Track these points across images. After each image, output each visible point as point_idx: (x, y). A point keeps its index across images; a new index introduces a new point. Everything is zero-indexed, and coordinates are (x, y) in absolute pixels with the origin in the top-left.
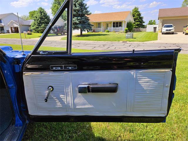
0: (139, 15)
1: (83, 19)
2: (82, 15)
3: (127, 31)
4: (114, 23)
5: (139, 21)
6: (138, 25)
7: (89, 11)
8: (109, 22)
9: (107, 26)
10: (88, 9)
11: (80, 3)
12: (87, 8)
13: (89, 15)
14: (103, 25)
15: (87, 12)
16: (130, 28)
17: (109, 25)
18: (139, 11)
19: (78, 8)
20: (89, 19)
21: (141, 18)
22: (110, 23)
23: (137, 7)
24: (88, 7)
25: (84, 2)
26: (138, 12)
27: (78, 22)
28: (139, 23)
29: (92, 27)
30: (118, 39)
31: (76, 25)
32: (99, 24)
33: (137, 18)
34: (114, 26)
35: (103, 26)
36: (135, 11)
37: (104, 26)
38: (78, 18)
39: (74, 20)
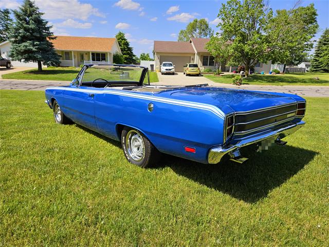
0: (127, 44)
1: (43, 44)
2: (42, 39)
4: (93, 54)
5: (128, 54)
6: (126, 59)
8: (84, 52)
9: (82, 58)
10: (51, 30)
11: (35, 18)
14: (74, 56)
15: (49, 34)
17: (85, 57)
18: (126, 38)
19: (32, 26)
20: (53, 45)
21: (130, 49)
23: (121, 33)
24: (51, 27)
26: (125, 40)
27: (34, 49)
28: (127, 56)
31: (30, 54)
32: (67, 54)
33: (124, 48)
34: (93, 59)
35: (74, 58)
36: (121, 38)
37: (76, 58)
38: (33, 43)
39: (26, 46)
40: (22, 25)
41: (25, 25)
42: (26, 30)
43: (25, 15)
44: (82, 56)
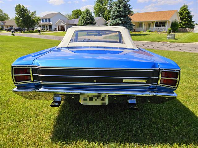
0: (189, 13)
1: (125, 19)
2: (125, 16)
3: (170, 32)
4: (157, 23)
5: (187, 21)
6: (185, 24)
7: (132, 12)
8: (151, 22)
9: (149, 25)
11: (124, 4)
12: (130, 9)
13: (131, 15)
14: (145, 24)
15: (130, 12)
16: (175, 28)
17: (152, 25)
18: (188, 9)
19: (121, 9)
20: (131, 19)
21: (191, 17)
22: (153, 22)
23: (186, 5)
24: (132, 8)
25: (128, 3)
26: (187, 10)
27: (120, 23)
28: (187, 22)
29: (133, 27)
30: (159, 39)
32: (140, 24)
33: (185, 17)
34: (156, 26)
35: (144, 26)
36: (184, 9)
37: (146, 26)
38: (120, 18)
39: (116, 21)
40: (116, 9)
41: (118, 9)
42: (118, 12)
43: (119, 3)
44: (149, 24)
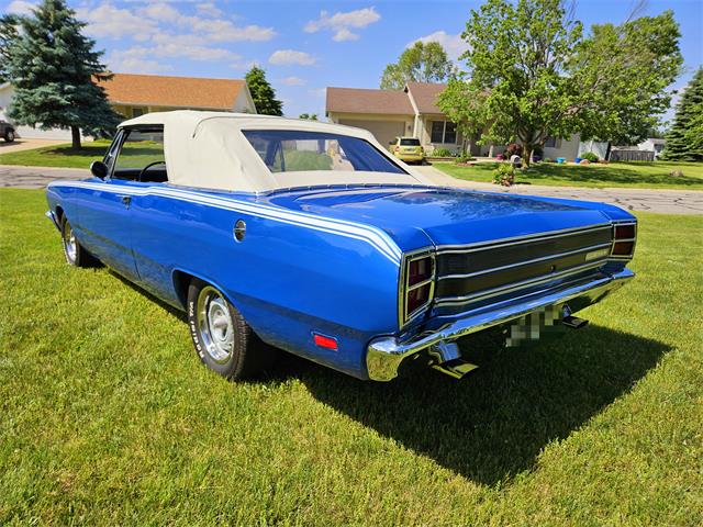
0: (270, 93)
1: (83, 90)
2: (81, 78)
7: (104, 66)
10: (101, 61)
11: (68, 32)
12: (96, 55)
13: (105, 78)
15: (97, 68)
18: (267, 80)
19: (60, 51)
20: (105, 92)
21: (276, 105)
23: (259, 68)
24: (102, 53)
25: (83, 32)
26: (265, 84)
27: (63, 101)
31: (55, 112)
32: (137, 114)
33: (264, 102)
36: (256, 80)
38: (62, 87)
39: (46, 95)
40: (37, 47)
41: (44, 49)
42: (47, 58)
43: (44, 26)
